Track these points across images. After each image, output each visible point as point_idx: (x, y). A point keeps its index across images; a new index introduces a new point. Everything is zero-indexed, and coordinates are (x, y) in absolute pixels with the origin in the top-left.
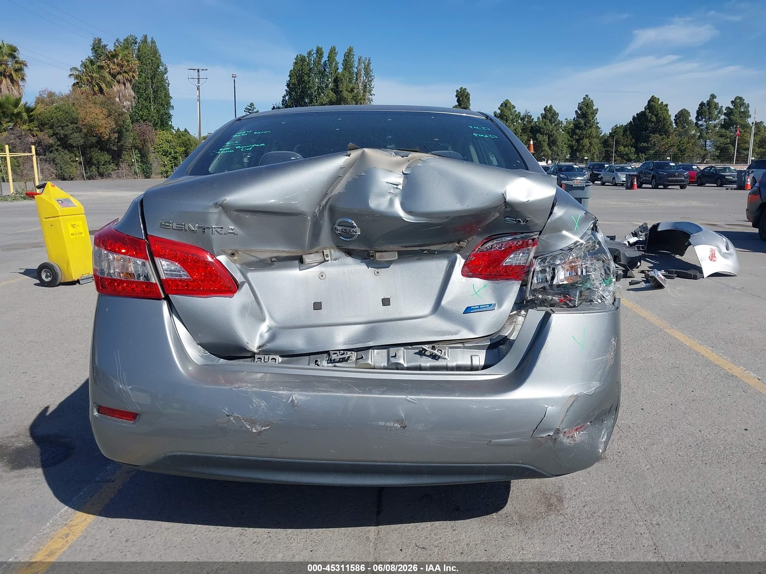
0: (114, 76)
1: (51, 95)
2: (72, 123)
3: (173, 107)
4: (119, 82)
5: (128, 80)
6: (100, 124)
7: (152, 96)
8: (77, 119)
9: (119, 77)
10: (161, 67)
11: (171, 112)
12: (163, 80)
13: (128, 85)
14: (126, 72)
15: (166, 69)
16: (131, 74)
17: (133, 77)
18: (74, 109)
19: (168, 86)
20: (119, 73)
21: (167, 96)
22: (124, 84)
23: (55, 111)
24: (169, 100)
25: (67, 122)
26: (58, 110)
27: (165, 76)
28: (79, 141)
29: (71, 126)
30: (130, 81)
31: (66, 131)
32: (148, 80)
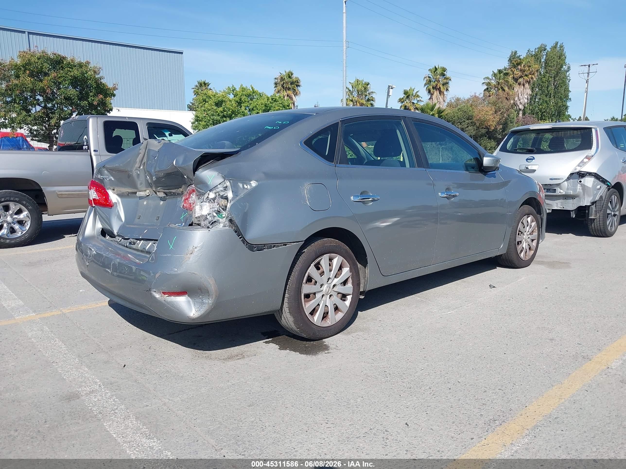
0: (516, 80)
1: (458, 99)
2: (467, 119)
3: (570, 99)
4: (519, 84)
5: (527, 81)
6: (488, 119)
7: (552, 92)
8: (472, 116)
9: (521, 80)
10: (564, 67)
11: (568, 104)
12: (566, 77)
13: (527, 85)
14: (526, 75)
15: (569, 68)
16: (530, 76)
17: (532, 78)
18: (471, 109)
19: (569, 82)
20: (521, 77)
21: (567, 90)
22: (524, 85)
23: (458, 111)
24: (567, 94)
25: (464, 119)
26: (459, 110)
27: (568, 73)
28: (472, 132)
29: (468, 121)
30: (529, 82)
31: (463, 125)
32: (550, 79)
